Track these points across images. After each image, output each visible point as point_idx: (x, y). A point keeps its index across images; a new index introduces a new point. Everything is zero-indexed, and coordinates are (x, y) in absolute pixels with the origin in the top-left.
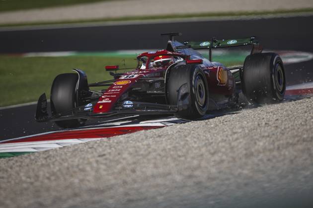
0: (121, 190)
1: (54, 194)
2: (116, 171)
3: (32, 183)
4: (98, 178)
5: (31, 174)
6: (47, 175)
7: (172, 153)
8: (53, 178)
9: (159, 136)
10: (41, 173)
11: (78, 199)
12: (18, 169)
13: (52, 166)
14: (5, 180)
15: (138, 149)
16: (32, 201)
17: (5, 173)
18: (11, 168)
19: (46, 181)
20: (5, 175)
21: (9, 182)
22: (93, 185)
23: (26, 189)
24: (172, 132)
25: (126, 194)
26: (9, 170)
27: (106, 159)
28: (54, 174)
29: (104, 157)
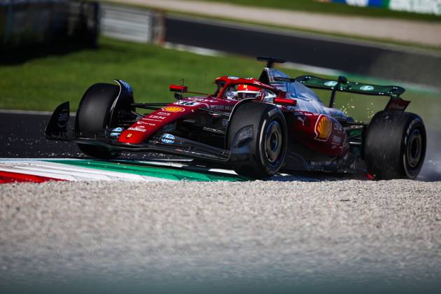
0: (358, 245)
1: (277, 234)
2: (357, 221)
3: (255, 217)
4: (334, 227)
5: (257, 206)
6: (275, 210)
7: (429, 214)
8: (280, 215)
9: (419, 191)
10: (268, 207)
11: (304, 246)
12: (242, 196)
13: (283, 201)
14: (225, 207)
15: (389, 202)
16: (249, 238)
17: (227, 198)
18: (235, 194)
19: (272, 217)
20: (225, 201)
21: (228, 210)
22: (326, 234)
23: (246, 222)
24: (435, 190)
25: (363, 251)
26: (232, 195)
27: (349, 206)
28: (283, 211)
29: (347, 202)
